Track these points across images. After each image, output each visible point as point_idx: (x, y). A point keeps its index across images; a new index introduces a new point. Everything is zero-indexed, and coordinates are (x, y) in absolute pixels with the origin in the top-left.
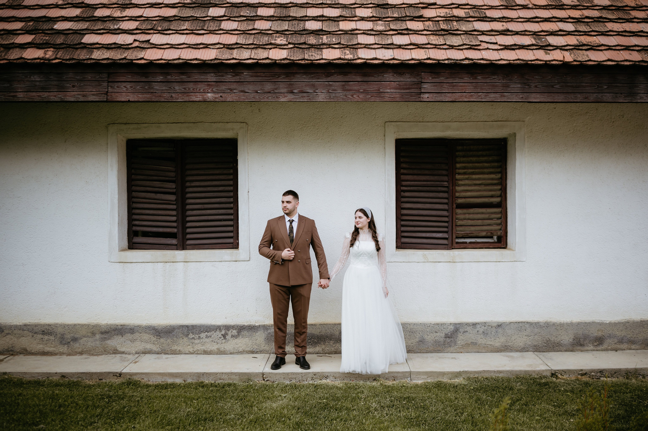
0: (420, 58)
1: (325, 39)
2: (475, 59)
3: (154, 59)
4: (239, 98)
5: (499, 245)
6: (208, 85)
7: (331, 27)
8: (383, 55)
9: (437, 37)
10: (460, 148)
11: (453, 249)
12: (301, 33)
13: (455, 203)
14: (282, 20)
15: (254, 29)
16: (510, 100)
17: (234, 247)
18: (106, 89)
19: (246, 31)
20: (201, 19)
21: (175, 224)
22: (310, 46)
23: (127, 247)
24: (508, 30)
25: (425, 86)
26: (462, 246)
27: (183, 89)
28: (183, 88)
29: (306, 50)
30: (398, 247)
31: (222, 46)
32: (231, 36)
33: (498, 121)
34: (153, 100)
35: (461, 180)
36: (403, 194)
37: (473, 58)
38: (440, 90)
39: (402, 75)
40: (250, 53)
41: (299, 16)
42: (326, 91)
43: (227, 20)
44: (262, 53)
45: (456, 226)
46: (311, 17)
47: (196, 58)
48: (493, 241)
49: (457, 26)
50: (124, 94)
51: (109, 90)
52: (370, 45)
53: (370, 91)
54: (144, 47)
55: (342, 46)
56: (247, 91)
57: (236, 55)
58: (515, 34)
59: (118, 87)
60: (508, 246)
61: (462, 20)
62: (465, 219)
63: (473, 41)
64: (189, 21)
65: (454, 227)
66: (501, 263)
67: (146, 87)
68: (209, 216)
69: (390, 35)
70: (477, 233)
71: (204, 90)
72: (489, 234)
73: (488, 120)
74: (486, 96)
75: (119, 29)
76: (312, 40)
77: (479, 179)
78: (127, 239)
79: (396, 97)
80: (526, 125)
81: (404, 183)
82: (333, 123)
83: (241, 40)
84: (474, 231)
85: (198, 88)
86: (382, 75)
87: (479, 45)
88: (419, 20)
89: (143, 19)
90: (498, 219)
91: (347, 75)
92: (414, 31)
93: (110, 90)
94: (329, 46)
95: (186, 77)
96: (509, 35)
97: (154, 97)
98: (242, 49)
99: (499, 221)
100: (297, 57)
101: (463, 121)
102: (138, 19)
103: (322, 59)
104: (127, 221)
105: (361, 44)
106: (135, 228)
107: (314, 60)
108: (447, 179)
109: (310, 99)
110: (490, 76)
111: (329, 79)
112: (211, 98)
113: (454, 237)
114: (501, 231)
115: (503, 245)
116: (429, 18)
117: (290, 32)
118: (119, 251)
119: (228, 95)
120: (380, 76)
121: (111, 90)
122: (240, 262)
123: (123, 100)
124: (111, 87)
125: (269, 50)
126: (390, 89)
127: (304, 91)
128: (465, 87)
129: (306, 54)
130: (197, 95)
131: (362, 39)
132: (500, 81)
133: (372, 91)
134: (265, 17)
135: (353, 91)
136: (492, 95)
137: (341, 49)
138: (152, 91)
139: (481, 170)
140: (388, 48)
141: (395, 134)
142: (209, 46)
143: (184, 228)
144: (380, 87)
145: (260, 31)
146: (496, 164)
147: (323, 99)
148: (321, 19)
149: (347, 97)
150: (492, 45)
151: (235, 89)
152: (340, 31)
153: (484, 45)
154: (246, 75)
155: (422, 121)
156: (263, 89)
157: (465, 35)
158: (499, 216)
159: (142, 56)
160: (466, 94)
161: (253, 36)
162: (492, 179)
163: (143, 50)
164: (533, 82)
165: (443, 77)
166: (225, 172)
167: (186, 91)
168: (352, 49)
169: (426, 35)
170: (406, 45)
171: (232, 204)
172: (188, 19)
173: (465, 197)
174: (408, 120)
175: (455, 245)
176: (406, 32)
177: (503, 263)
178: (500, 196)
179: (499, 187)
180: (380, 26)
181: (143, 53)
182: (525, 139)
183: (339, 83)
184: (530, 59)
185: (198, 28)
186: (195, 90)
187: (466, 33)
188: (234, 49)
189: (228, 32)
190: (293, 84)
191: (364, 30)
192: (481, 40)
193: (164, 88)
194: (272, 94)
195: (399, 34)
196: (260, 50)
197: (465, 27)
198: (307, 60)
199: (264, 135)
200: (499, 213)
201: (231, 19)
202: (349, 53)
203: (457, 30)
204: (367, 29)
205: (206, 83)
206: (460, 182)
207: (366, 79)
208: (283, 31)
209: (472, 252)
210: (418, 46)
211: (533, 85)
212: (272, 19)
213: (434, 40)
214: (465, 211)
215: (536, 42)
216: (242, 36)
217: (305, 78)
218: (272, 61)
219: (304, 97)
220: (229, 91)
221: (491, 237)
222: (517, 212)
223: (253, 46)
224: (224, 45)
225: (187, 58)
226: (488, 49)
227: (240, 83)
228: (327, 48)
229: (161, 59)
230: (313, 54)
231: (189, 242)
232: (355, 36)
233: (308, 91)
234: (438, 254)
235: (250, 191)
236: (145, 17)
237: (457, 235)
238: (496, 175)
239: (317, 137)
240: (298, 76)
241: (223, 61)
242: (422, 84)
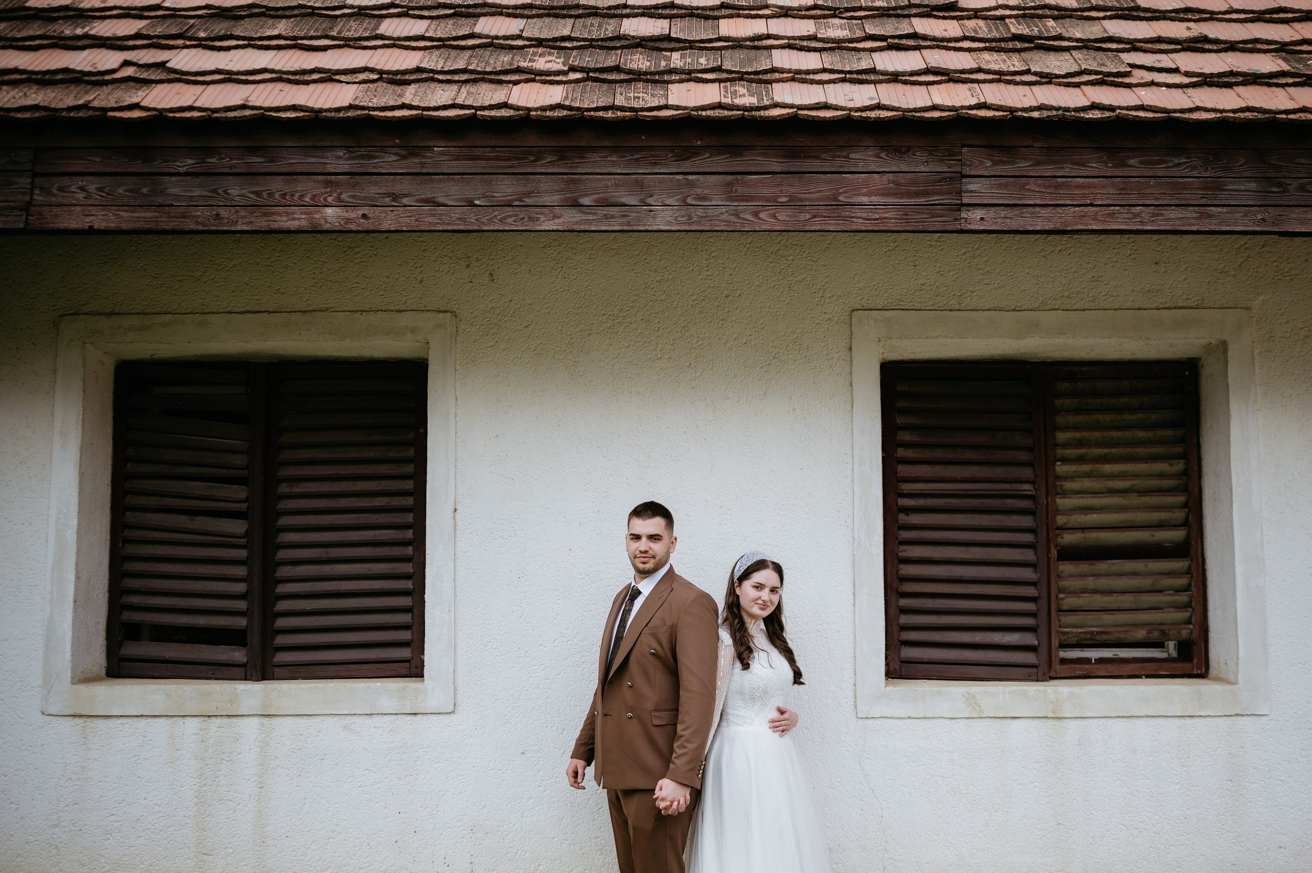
0: (958, 104)
1: (676, 60)
2: (1120, 108)
3: (168, 106)
4: (417, 220)
5: (1185, 667)
6: (328, 184)
7: (697, 31)
8: (847, 98)
9: (1003, 56)
10: (1065, 386)
11: (1052, 678)
12: (608, 44)
13: (1056, 546)
14: (556, 16)
15: (472, 36)
16: (1228, 228)
17: (414, 671)
18: (24, 194)
19: (449, 39)
20: (324, 12)
21: (242, 605)
22: (631, 76)
23: (103, 672)
24: (1205, 39)
25: (973, 186)
26: (1080, 669)
27: (251, 196)
28: (253, 193)
29: (621, 87)
30: (891, 674)
31: (376, 77)
32: (405, 52)
33: (1175, 308)
34: (163, 226)
35: (1071, 478)
36: (903, 518)
37: (1115, 103)
38: (1019, 199)
39: (904, 153)
40: (454, 93)
41: (606, 6)
42: (677, 200)
43: (399, 15)
44: (491, 94)
45: (1060, 611)
46: (640, 7)
47: (294, 105)
48: (1164, 655)
49: (1058, 29)
50: (78, 208)
51: (35, 197)
52: (808, 72)
53: (810, 200)
54: (149, 78)
55: (725, 76)
56: (442, 200)
57: (411, 96)
58: (1225, 50)
59: (60, 189)
60: (1213, 671)
61: (1071, 17)
62: (1084, 591)
63: (1109, 64)
64: (290, 17)
65: (1053, 614)
66: (1196, 720)
67: (145, 190)
68: (342, 582)
69: (864, 50)
70: (1120, 632)
71: (314, 197)
72: (1156, 634)
73: (1145, 306)
74: (1154, 215)
75: (86, 36)
76: (639, 61)
77: (1122, 476)
78: (104, 648)
79: (885, 218)
80: (1254, 319)
81: (906, 487)
82: (701, 312)
83: (433, 61)
84: (1114, 626)
85: (297, 191)
86: (845, 153)
87: (1127, 74)
88: (946, 14)
89: (160, 13)
90: (1178, 590)
91: (741, 155)
92: (934, 39)
93: (38, 197)
94: (690, 76)
95: (262, 160)
96: (1210, 51)
97: (165, 219)
98: (433, 85)
99: (1183, 598)
100: (593, 102)
101: (1075, 307)
102: (146, 14)
103: (666, 107)
104: (107, 595)
105: (782, 71)
106: (127, 616)
107: (643, 109)
108: (1032, 476)
109: (629, 224)
110: (1165, 158)
111: (686, 166)
112: (335, 220)
113: (1055, 643)
114: (1191, 626)
115: (1198, 668)
116: (976, 11)
117: (575, 44)
118: (73, 683)
119: (385, 212)
120: (839, 156)
121: (41, 198)
122: (425, 718)
123: (74, 225)
124: (42, 189)
125: (511, 85)
126: (869, 194)
127: (613, 200)
128: (1092, 190)
129: (618, 96)
130: (293, 213)
131: (783, 59)
132: (1195, 173)
133: (814, 200)
134: (507, 7)
135: (759, 200)
136: (1174, 213)
137: (722, 85)
138: (160, 200)
139: (1128, 450)
140: (861, 82)
141: (881, 344)
142: (337, 77)
143: (268, 615)
144: (837, 189)
145: (490, 40)
146: (1170, 433)
147: (669, 223)
148: (667, 11)
149: (739, 218)
150: (1164, 75)
151: (405, 196)
152: (719, 39)
153: (1139, 76)
154: (442, 154)
155: (956, 307)
156: (489, 194)
157: (1085, 51)
158: (1183, 581)
159: (135, 100)
160: (1095, 209)
161: (468, 53)
162: (1161, 476)
163: (143, 87)
164: (1294, 175)
165: (1026, 159)
166: (393, 454)
167: (260, 201)
168: (754, 85)
169: (969, 50)
170: (913, 74)
171: (411, 548)
172: (288, 13)
173: (1083, 529)
174: (918, 306)
175: (1057, 667)
176: (911, 43)
177: (1203, 720)
178: (1185, 524)
179: (1181, 499)
180: (836, 29)
181: (141, 94)
182: (1254, 359)
183: (717, 177)
184: (1283, 108)
185: (312, 33)
186: (287, 197)
187: (1086, 45)
188: (408, 83)
189: (396, 43)
190: (580, 181)
191: (789, 38)
192: (1131, 62)
193: (197, 193)
194: (517, 209)
195: (890, 47)
196: (484, 88)
197: (1079, 31)
198: (622, 109)
199: (502, 347)
200: (1182, 574)
201: (411, 12)
202: (747, 94)
203: (1060, 38)
204: (797, 34)
205: (320, 178)
206: (1069, 485)
207: (797, 165)
208: (555, 40)
209: (1111, 688)
210: (948, 75)
211: (1295, 184)
212: (527, 12)
213: (994, 61)
214: (1084, 567)
215: (1293, 68)
216: (436, 53)
217: (614, 164)
218: (517, 113)
219: (613, 217)
220: (387, 199)
221: (1160, 645)
222: (1240, 569)
223: (464, 77)
224: (381, 72)
225: (266, 105)
226: (1152, 84)
227: (421, 177)
228: (681, 81)
229: (191, 108)
230: (641, 95)
231: (281, 657)
232: (765, 52)
233: (625, 200)
234: (1009, 693)
235: (459, 507)
236: (167, 9)
237: (1063, 638)
238: (1171, 465)
239: (654, 353)
240: (595, 157)
241: (371, 113)
242: (964, 180)
